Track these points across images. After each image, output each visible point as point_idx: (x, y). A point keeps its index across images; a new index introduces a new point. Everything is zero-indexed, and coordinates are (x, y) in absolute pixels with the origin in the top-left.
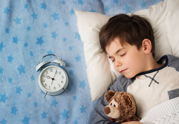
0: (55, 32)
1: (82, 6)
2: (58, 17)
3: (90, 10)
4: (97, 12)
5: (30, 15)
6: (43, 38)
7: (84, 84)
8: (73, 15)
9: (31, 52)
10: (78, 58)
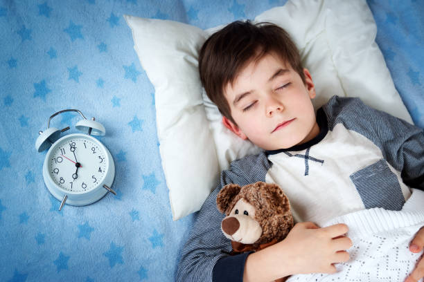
0: (76, 68)
1: (135, 5)
2: (80, 33)
3: (154, 15)
4: (170, 19)
5: (13, 31)
6: (48, 84)
7: (153, 182)
8: (115, 26)
9: (23, 116)
10: (136, 124)
